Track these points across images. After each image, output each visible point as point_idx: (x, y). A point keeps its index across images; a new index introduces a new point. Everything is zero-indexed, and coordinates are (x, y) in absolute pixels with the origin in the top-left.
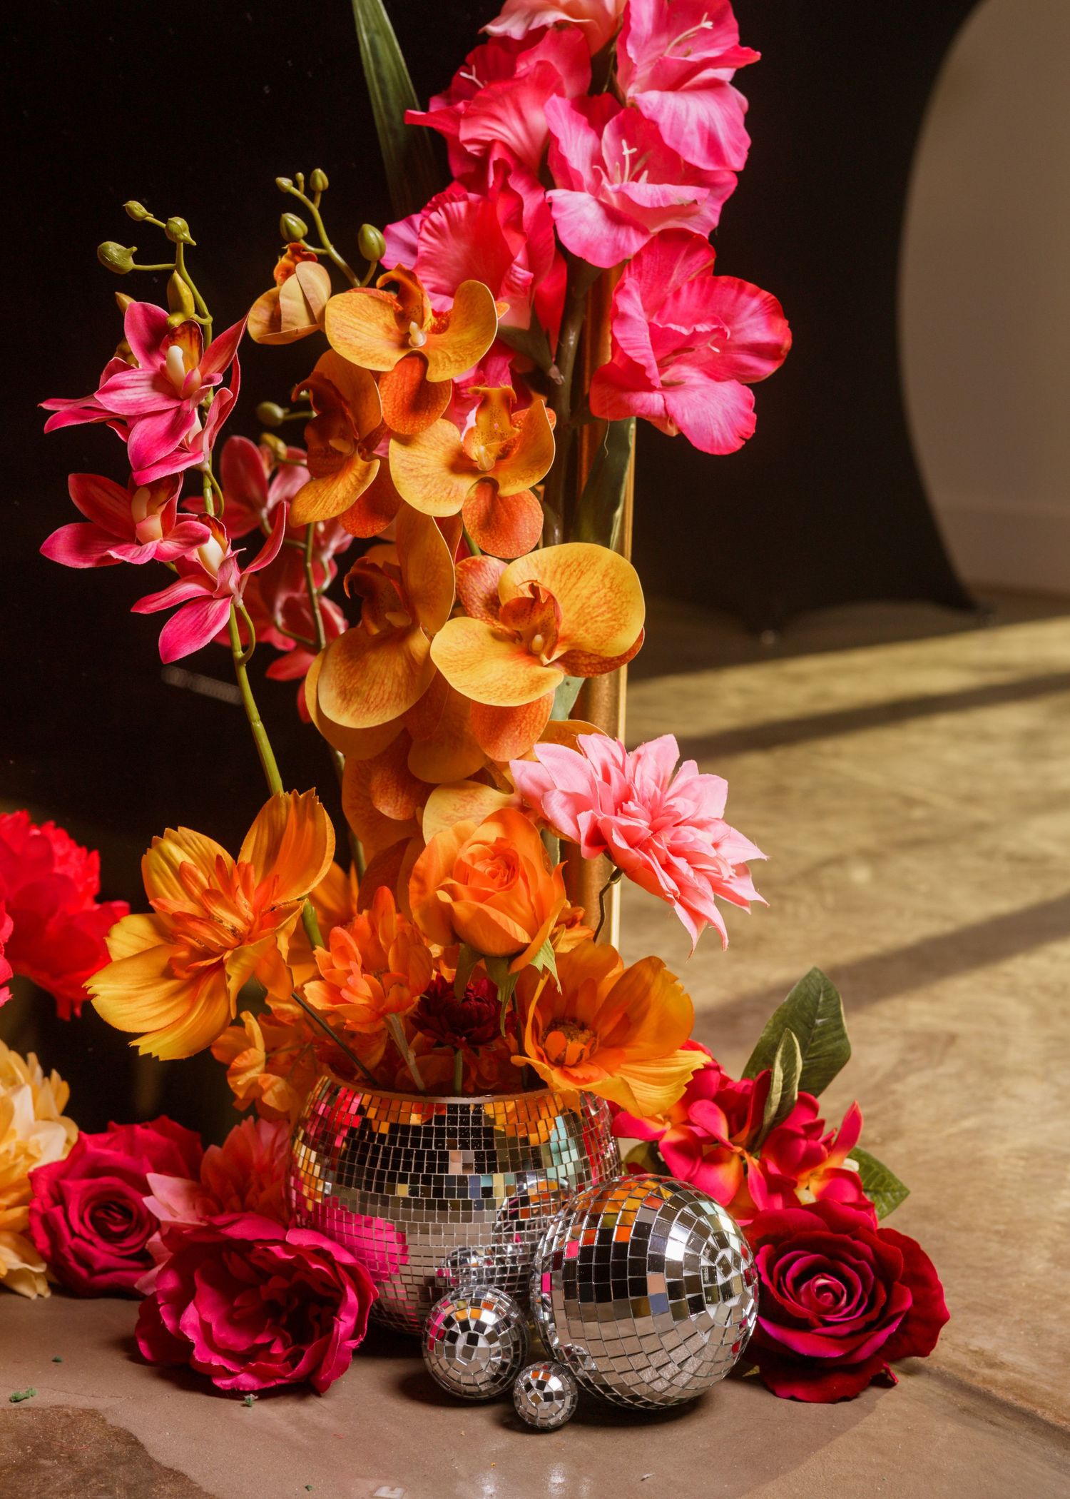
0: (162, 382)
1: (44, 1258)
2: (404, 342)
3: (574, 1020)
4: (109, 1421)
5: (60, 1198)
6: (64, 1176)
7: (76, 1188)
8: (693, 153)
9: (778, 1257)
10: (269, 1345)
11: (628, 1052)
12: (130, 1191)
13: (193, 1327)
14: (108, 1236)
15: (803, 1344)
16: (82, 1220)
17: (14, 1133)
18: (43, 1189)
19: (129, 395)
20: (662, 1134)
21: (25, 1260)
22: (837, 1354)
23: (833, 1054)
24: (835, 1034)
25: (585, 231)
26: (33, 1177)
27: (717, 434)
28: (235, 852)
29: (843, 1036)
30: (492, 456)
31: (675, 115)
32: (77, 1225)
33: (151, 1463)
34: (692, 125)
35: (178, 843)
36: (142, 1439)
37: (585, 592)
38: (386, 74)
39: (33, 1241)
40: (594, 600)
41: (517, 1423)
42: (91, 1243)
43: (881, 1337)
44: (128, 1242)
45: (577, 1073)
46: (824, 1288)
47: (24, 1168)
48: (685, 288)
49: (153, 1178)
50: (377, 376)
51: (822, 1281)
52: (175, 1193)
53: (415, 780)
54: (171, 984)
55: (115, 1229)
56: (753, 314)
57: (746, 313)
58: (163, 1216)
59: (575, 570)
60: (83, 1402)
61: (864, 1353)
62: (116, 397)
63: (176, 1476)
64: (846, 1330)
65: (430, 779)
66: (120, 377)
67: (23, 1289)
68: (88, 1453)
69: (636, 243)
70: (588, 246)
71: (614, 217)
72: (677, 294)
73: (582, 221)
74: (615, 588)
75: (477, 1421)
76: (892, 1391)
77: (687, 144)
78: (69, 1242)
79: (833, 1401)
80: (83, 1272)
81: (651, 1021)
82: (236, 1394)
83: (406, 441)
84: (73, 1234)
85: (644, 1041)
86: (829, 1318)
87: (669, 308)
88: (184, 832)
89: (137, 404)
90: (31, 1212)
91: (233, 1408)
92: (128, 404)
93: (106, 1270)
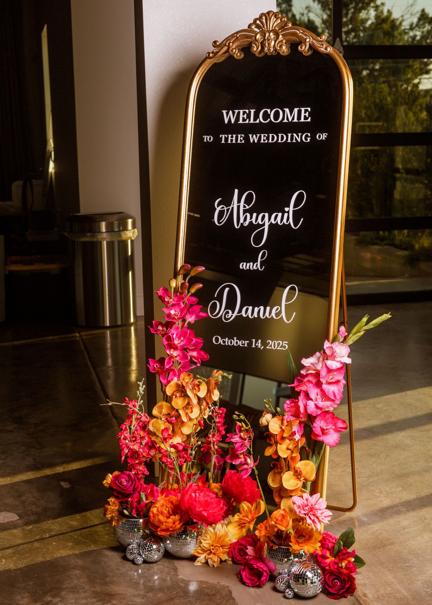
0: (240, 437)
1: (231, 558)
2: (281, 428)
3: (303, 535)
4: (229, 589)
5: (234, 549)
6: (235, 545)
7: (237, 547)
8: (331, 396)
9: (330, 576)
10: (254, 579)
11: (310, 542)
12: (244, 549)
13: (244, 576)
14: (241, 556)
15: (331, 590)
16: (237, 552)
17: (229, 536)
18: (232, 547)
19: (236, 439)
20: (319, 553)
21: (229, 558)
22: (335, 592)
23: (352, 541)
24: (353, 538)
25: (312, 410)
26: (231, 544)
27: (331, 444)
28: (252, 506)
29: (354, 538)
30: (293, 448)
31: (328, 390)
32: (236, 553)
33: (231, 596)
34: (331, 391)
35: (244, 504)
36: (232, 592)
37: (308, 469)
38: (291, 370)
39: (229, 555)
40: (309, 471)
41: (285, 597)
42: (237, 556)
43: (342, 591)
44: (244, 557)
45: (300, 545)
46: (336, 582)
47: (229, 543)
48: (329, 418)
49: (248, 547)
50: (276, 435)
51: (336, 581)
52: (252, 549)
53: (281, 496)
54: (240, 527)
55: (242, 554)
56: (340, 423)
57: (339, 423)
58: (249, 554)
59: (306, 465)
60: (227, 585)
61: (340, 593)
62: (234, 439)
63: (234, 599)
64: (337, 589)
65: (283, 496)
66: (235, 436)
67: (228, 562)
68: (224, 593)
69: (319, 412)
70: (312, 412)
71: (317, 407)
72: (328, 419)
73: (311, 408)
74: (312, 469)
75: (280, 595)
76: (346, 599)
77: (330, 395)
78: (235, 556)
79: (335, 599)
80: (236, 561)
81: (314, 538)
82: (248, 586)
83: (280, 444)
84: (235, 554)
85: (313, 540)
86: (336, 587)
87: (327, 421)
88: (245, 502)
89: (237, 441)
90: (229, 550)
91: (247, 588)
92: (236, 441)
93: (240, 561)
